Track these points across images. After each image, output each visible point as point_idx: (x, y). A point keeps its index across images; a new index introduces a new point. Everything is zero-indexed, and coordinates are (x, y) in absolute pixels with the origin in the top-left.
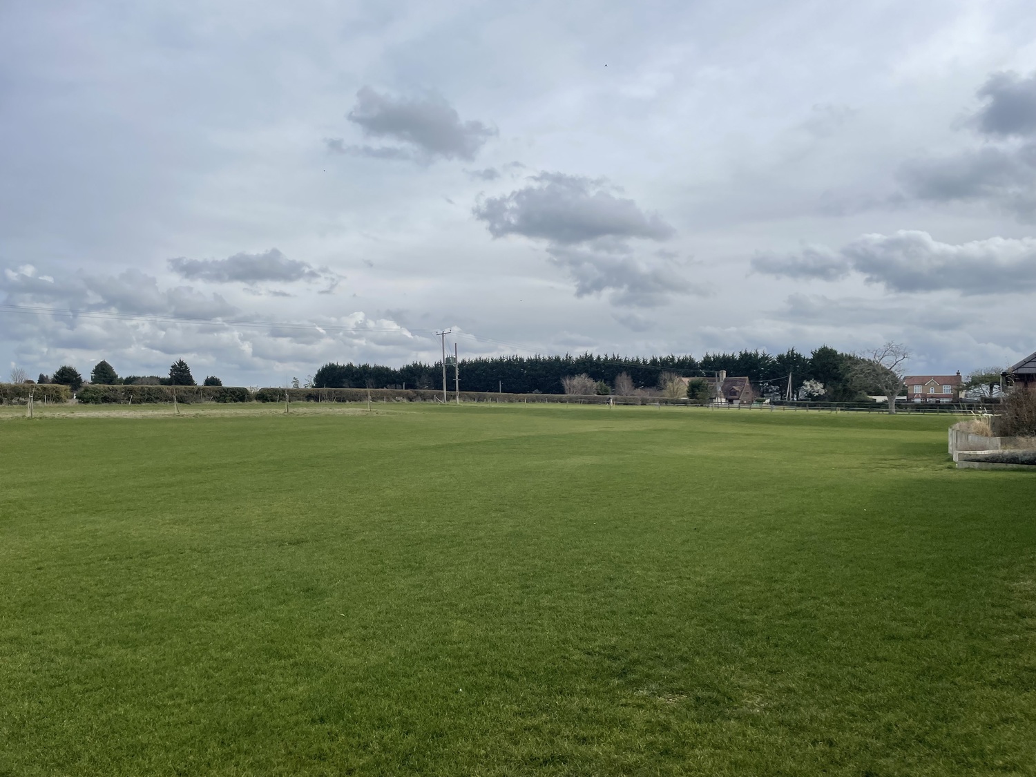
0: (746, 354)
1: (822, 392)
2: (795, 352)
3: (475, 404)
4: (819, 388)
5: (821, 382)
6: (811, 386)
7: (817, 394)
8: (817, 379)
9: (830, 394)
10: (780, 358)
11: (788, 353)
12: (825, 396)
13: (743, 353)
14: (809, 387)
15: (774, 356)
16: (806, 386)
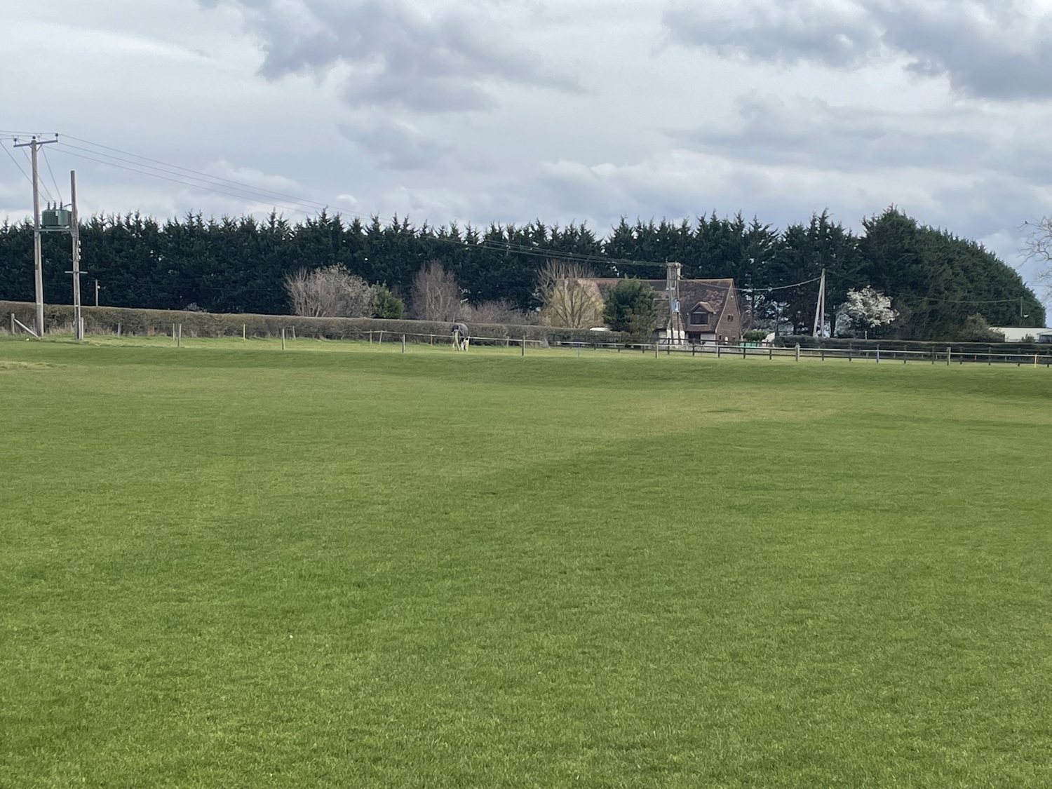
0: (715, 224)
1: (890, 317)
2: (829, 221)
3: (115, 341)
4: (881, 307)
5: (885, 295)
6: (865, 304)
7: (877, 322)
8: (879, 286)
9: (903, 321)
10: (794, 234)
11: (813, 223)
12: (894, 326)
13: (708, 220)
14: (860, 305)
15: (779, 228)
16: (854, 302)
